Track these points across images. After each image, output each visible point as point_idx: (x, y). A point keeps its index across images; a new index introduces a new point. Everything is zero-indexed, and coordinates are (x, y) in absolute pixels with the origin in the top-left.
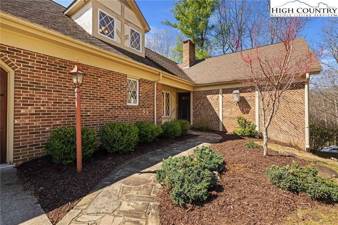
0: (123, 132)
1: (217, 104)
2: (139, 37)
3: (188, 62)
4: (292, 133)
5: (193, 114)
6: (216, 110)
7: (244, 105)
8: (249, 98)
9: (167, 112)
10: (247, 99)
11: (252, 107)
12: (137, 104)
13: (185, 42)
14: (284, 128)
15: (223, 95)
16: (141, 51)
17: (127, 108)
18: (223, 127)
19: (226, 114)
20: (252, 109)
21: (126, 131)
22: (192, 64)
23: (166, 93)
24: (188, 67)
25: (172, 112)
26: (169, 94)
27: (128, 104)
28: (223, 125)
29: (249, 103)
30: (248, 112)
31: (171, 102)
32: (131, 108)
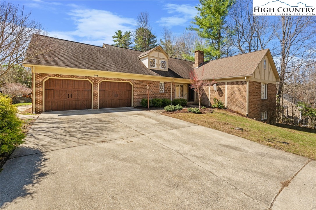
0: (158, 101)
1: (208, 91)
2: (165, 63)
3: (198, 64)
4: (241, 107)
5: (196, 96)
6: (207, 94)
7: (220, 92)
8: (223, 88)
9: (181, 95)
10: (222, 89)
11: (224, 93)
12: (164, 92)
13: (196, 52)
14: (238, 104)
15: (211, 86)
16: (166, 69)
17: (160, 93)
18: (210, 104)
19: (212, 97)
20: (224, 94)
21: (159, 101)
22: (200, 65)
23: (181, 85)
24: (198, 67)
25: (184, 95)
26: (182, 85)
27: (160, 92)
28: (210, 103)
29: (223, 91)
30: (222, 96)
31: (184, 90)
32: (161, 93)
